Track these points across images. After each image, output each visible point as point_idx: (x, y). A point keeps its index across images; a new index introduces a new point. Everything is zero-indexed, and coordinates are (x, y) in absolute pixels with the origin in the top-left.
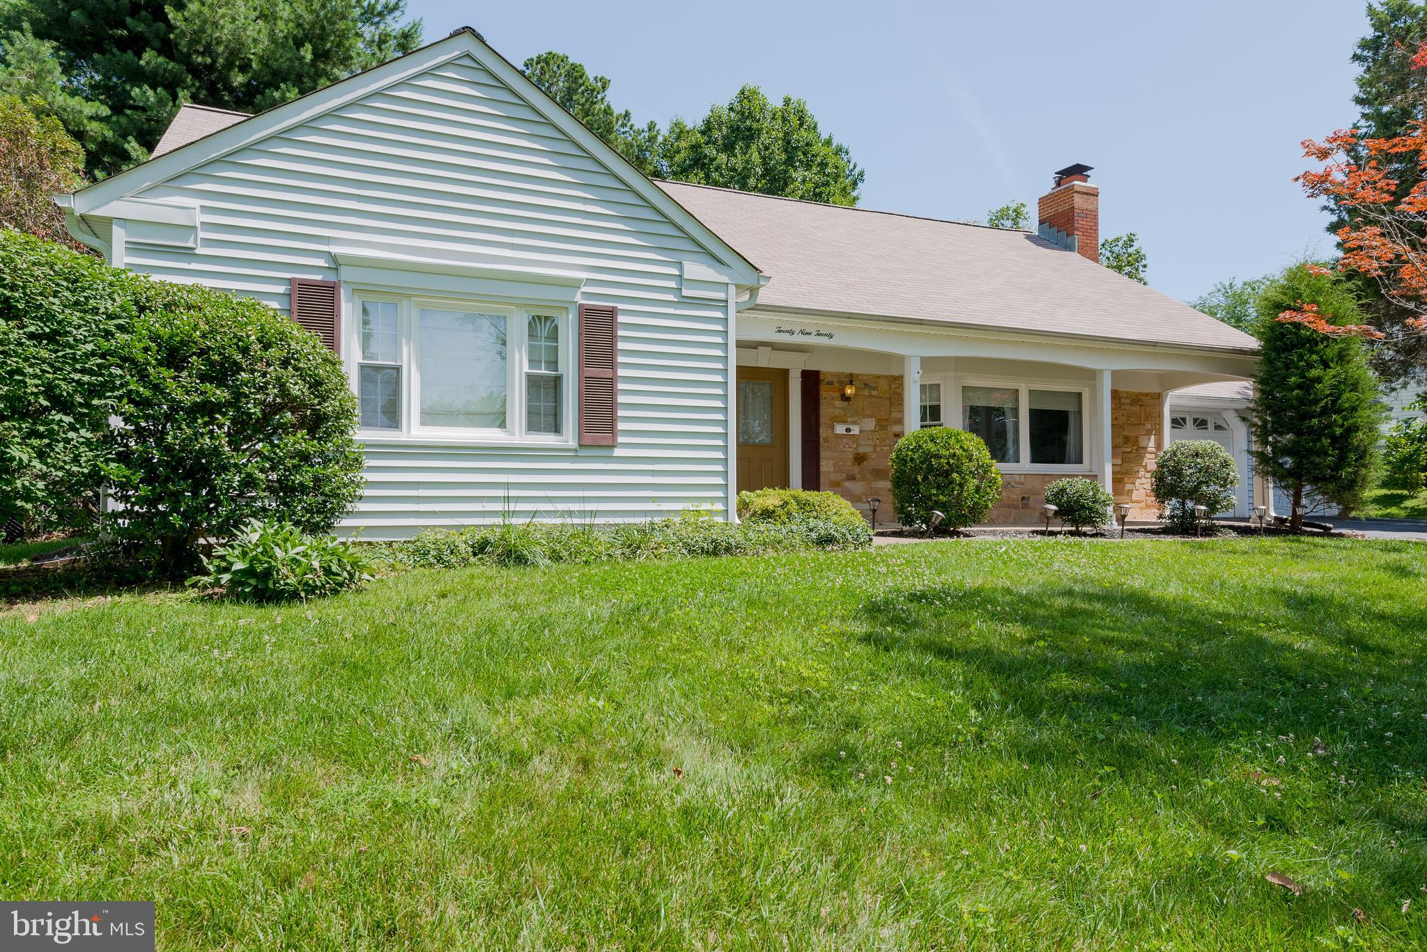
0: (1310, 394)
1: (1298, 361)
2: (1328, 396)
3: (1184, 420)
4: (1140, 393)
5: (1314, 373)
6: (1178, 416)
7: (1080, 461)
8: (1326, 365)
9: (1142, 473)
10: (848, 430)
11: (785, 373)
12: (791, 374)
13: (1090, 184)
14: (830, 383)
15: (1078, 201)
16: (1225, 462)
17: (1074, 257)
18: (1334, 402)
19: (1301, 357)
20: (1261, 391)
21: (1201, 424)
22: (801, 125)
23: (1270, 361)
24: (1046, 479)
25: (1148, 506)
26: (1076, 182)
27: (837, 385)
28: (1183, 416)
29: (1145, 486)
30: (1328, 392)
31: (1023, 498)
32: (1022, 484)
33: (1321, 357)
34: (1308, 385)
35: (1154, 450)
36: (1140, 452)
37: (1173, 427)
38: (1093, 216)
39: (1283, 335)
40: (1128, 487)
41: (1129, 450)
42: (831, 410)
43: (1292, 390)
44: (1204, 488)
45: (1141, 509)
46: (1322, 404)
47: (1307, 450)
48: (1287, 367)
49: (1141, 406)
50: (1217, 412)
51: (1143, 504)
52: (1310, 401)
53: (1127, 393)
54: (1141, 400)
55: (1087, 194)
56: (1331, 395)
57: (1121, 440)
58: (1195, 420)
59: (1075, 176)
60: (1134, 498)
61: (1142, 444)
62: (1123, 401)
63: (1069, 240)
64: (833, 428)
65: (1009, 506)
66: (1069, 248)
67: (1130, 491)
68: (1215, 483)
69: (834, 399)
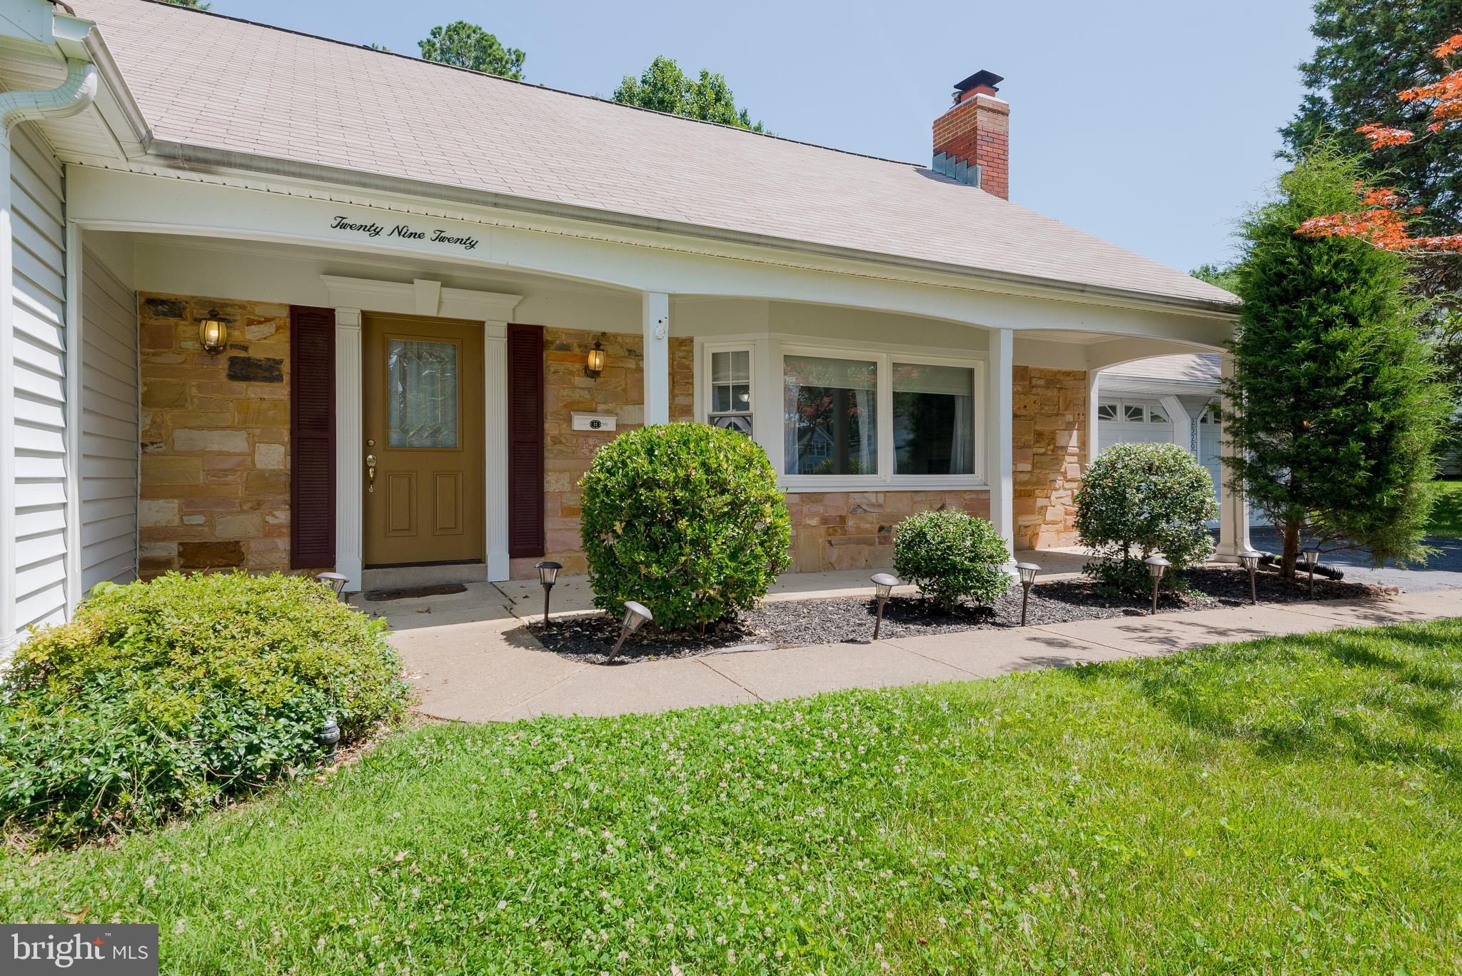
0: (1328, 370)
1: (1309, 316)
2: (1356, 372)
3: (1114, 408)
4: (1059, 372)
5: (1337, 334)
6: (1107, 403)
7: (970, 470)
8: (1353, 320)
9: (1059, 483)
10: (595, 424)
11: (477, 329)
12: (489, 331)
13: (998, 99)
14: (565, 348)
15: (982, 119)
16: (1198, 481)
17: (976, 192)
18: (1367, 381)
19: (1312, 309)
20: (1242, 364)
21: (1134, 413)
22: (718, 100)
23: (1260, 319)
24: (917, 498)
25: (1066, 529)
26: (979, 95)
27: (577, 350)
28: (1112, 403)
29: (1063, 501)
30: (1358, 366)
31: (881, 529)
32: (880, 506)
33: (1346, 308)
34: (1325, 354)
35: (1076, 450)
36: (1057, 453)
37: (1100, 418)
38: (1001, 141)
39: (1280, 276)
40: (1040, 502)
41: (1042, 450)
42: (566, 392)
43: (1299, 362)
44: (1163, 525)
45: (1058, 532)
46: (1350, 383)
47: (1324, 460)
48: (1289, 326)
49: (1060, 389)
50: (1155, 399)
51: (1061, 525)
52: (1328, 379)
53: (1041, 371)
54: (1059, 381)
55: (994, 111)
56: (1362, 369)
57: (1030, 437)
58: (1128, 409)
59: (979, 88)
60: (1049, 517)
61: (1061, 441)
62: (1034, 382)
63: (970, 172)
64: (570, 421)
65: (859, 542)
66: (969, 182)
67: (1044, 508)
68: (1181, 518)
69: (571, 373)
